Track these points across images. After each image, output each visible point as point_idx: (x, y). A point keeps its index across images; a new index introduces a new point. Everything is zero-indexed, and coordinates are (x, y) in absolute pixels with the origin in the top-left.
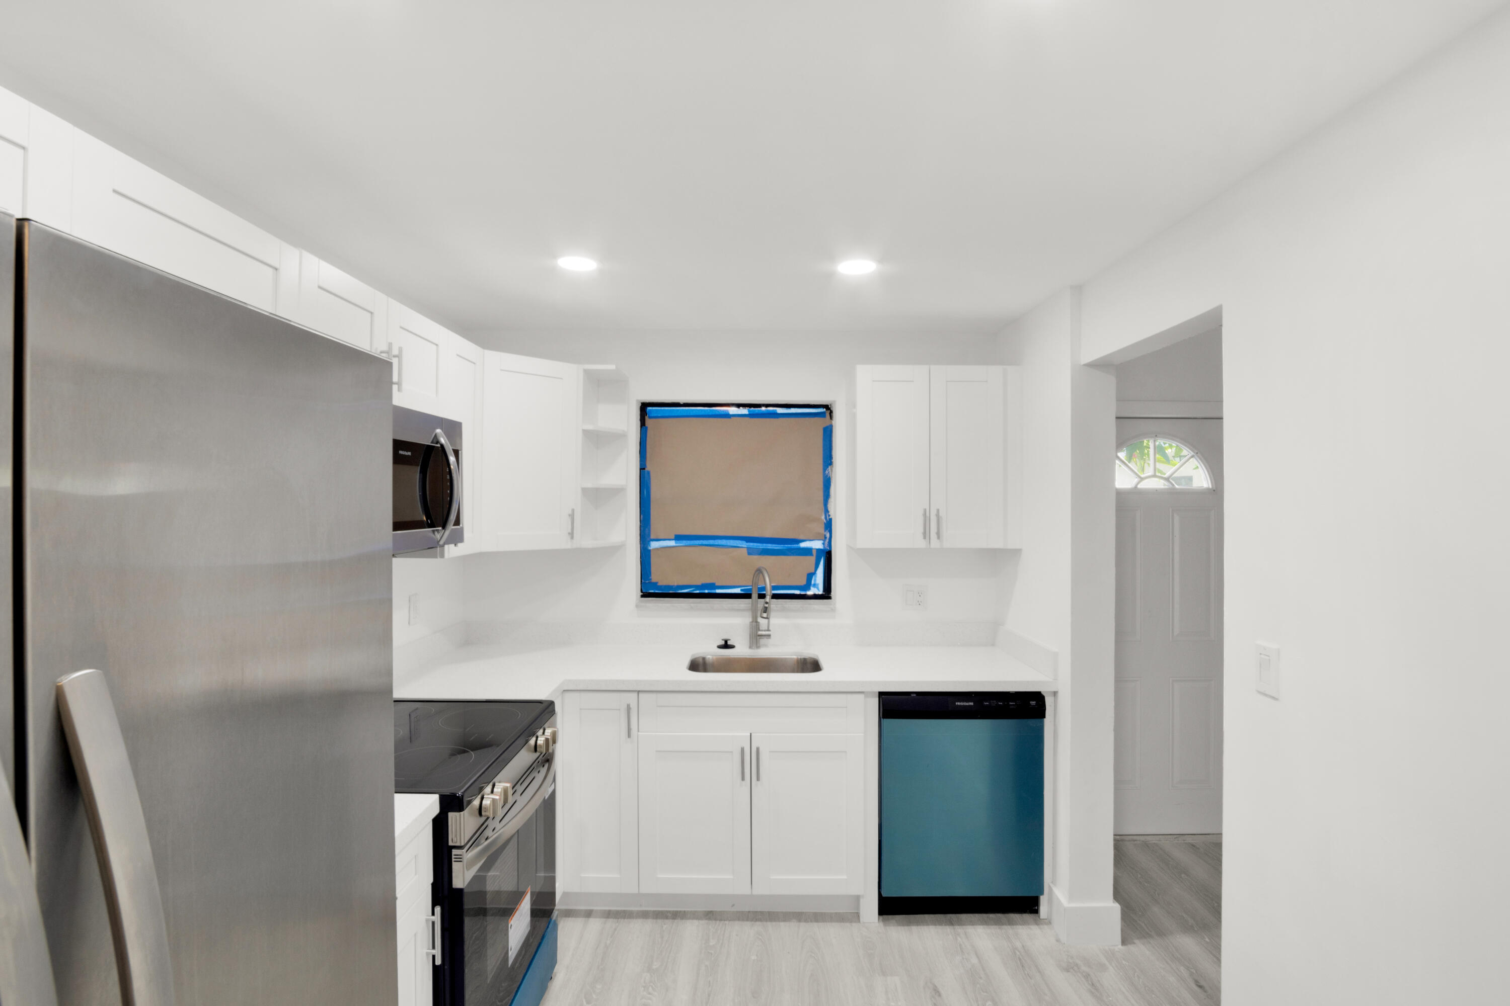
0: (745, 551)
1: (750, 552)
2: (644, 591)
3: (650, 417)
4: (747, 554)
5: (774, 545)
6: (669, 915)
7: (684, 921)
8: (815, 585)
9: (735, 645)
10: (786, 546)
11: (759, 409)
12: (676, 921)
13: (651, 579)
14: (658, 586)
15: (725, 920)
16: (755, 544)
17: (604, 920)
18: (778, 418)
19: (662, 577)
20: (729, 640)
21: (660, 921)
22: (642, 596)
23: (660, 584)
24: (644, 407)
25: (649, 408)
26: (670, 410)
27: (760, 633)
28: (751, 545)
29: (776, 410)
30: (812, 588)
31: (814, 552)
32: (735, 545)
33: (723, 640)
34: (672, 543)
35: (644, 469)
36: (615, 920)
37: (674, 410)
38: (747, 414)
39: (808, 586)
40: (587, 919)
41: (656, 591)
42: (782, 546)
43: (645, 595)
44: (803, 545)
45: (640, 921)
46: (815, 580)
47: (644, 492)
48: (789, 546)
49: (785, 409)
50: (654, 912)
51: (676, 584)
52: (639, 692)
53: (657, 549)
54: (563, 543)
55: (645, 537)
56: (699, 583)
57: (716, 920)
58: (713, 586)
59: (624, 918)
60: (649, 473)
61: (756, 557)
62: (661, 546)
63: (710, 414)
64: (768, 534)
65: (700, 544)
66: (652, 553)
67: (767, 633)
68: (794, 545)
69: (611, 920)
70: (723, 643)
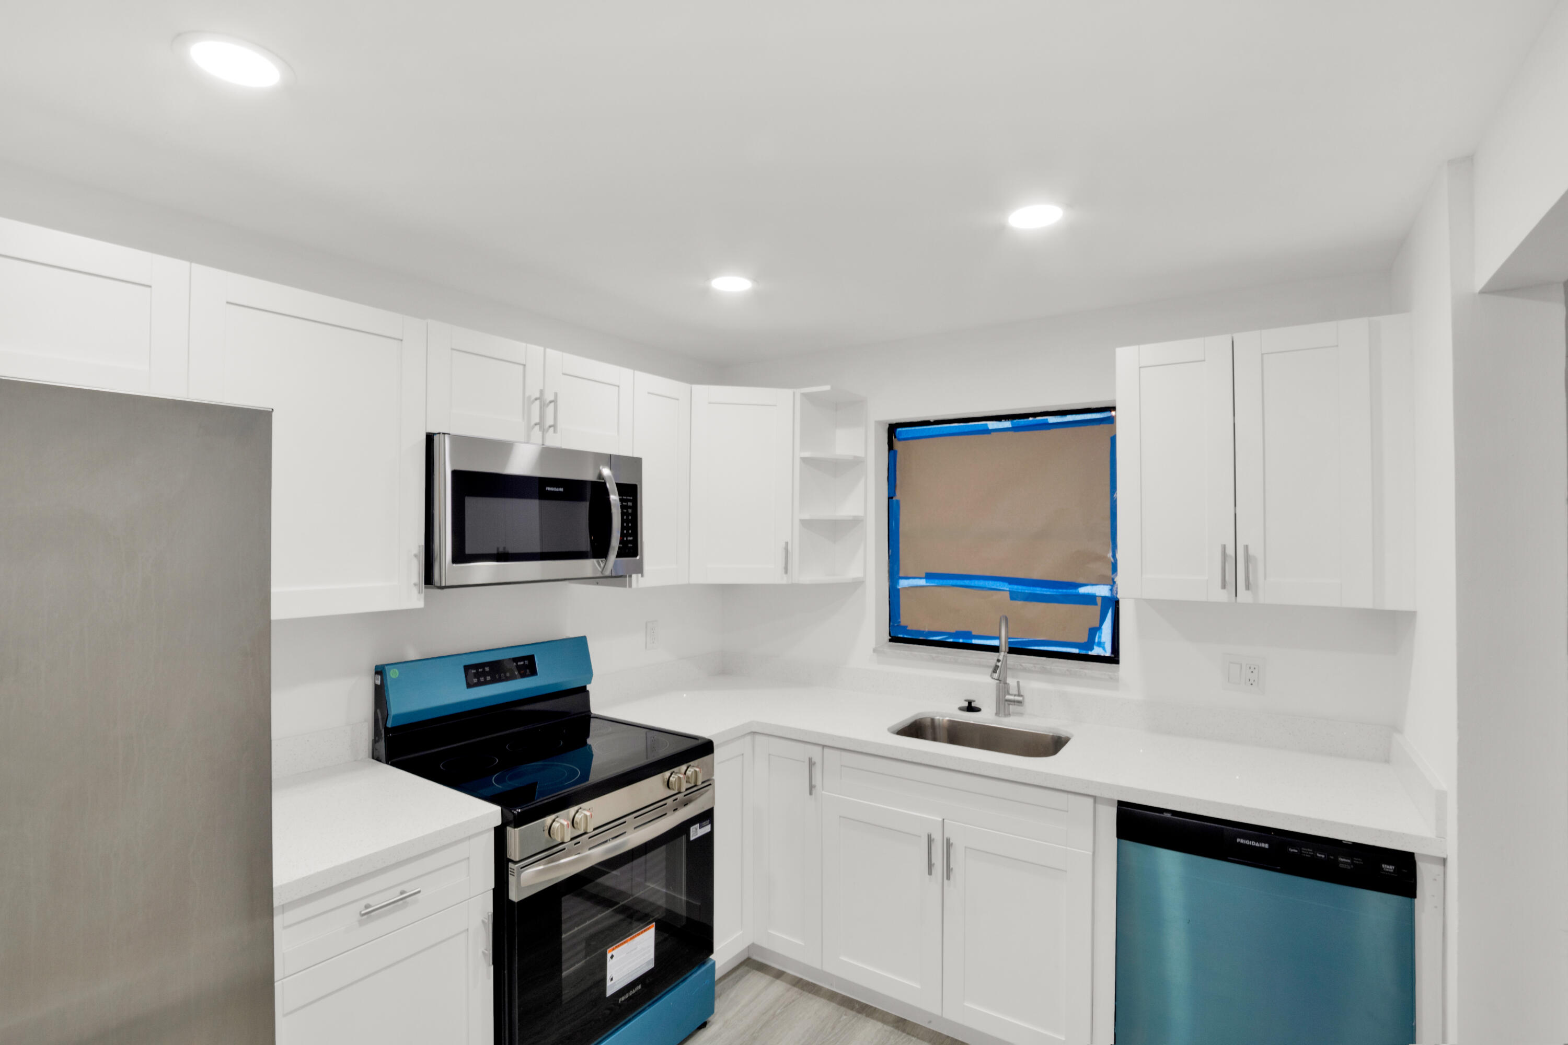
0: (1007, 594)
1: (1014, 596)
2: (892, 635)
3: (899, 440)
4: (1009, 599)
5: (1044, 589)
6: (857, 1006)
7: (868, 1018)
8: (1100, 644)
9: (982, 708)
10: (1060, 590)
11: (1026, 420)
12: (860, 1015)
13: (900, 622)
14: (908, 630)
15: (913, 1036)
16: (1020, 587)
17: (789, 986)
18: (1049, 429)
19: (912, 620)
20: (974, 701)
21: (843, 1009)
22: (890, 641)
23: (909, 628)
24: (893, 429)
25: (899, 430)
26: (921, 429)
27: (1008, 697)
28: (1015, 588)
29: (1047, 419)
30: (1095, 647)
31: (1099, 601)
32: (995, 587)
33: (966, 701)
34: (922, 582)
35: (892, 498)
36: (800, 991)
37: (925, 429)
38: (1010, 428)
39: (1090, 644)
40: (774, 979)
41: (905, 636)
42: (1055, 590)
43: (894, 639)
44: (1082, 590)
45: (823, 1001)
46: (1100, 637)
47: (892, 525)
48: (1064, 591)
49: (1059, 417)
50: (844, 997)
51: (927, 630)
52: (824, 746)
53: (905, 588)
54: (778, 578)
55: (894, 574)
56: (953, 630)
57: (904, 1031)
58: (968, 635)
59: (810, 992)
60: (898, 502)
61: (1020, 603)
62: (910, 586)
63: (966, 430)
64: (1036, 575)
65: (954, 584)
66: (901, 593)
67: (1017, 698)
68: (1071, 591)
69: (796, 989)
70: (966, 704)
